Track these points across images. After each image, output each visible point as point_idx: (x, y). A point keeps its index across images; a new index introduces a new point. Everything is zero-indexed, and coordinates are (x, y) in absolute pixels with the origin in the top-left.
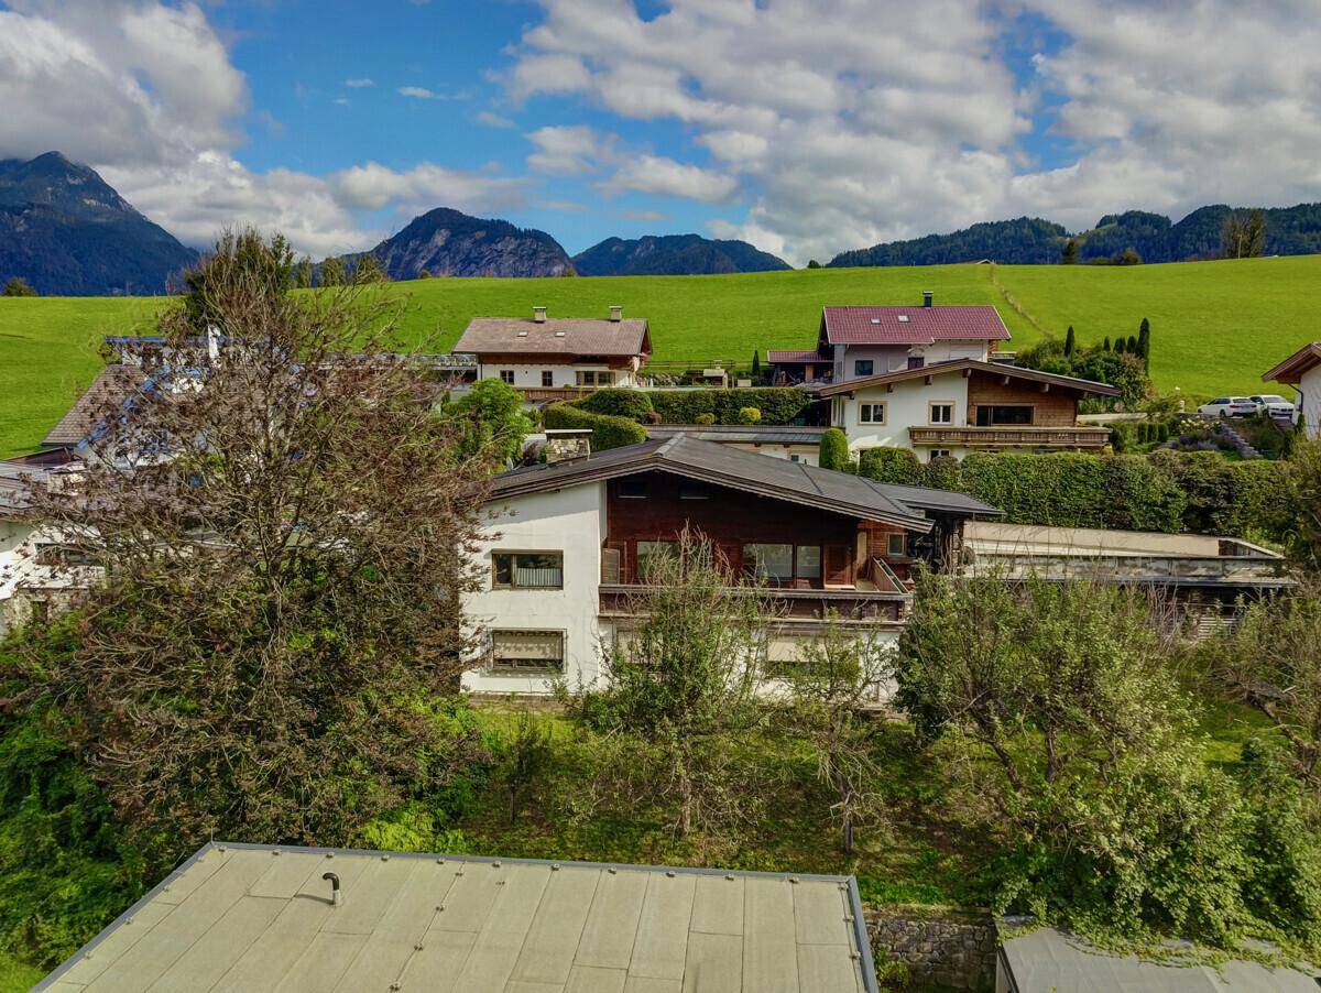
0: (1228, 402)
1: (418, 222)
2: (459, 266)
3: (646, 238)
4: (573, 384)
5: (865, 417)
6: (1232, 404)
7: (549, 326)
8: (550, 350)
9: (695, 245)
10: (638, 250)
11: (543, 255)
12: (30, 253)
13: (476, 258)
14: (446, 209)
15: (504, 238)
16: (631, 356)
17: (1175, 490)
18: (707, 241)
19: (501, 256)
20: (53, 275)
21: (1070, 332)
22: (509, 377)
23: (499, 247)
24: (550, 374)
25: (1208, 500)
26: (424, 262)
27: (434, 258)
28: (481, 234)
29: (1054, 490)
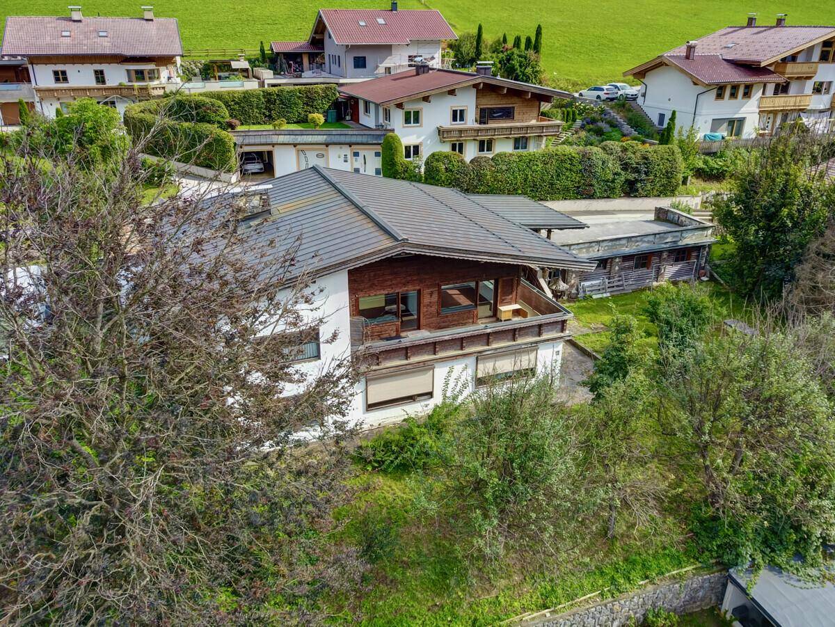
0: (602, 90)
4: (125, 81)
5: (407, 121)
6: (605, 91)
7: (87, 25)
8: (99, 51)
16: (174, 56)
17: (619, 171)
21: (480, 28)
22: (60, 76)
24: (102, 72)
25: (636, 175)
29: (552, 177)
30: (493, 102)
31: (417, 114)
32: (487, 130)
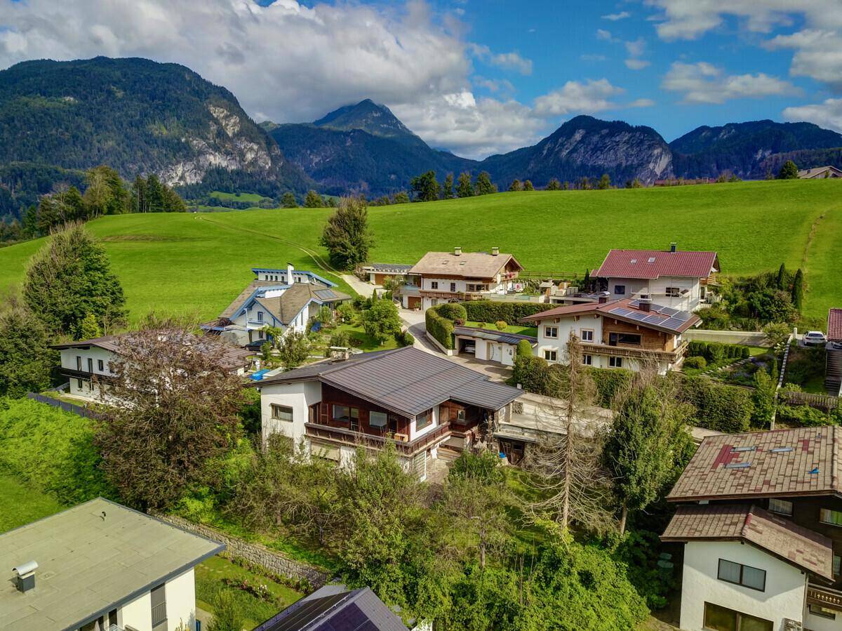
1: (565, 125)
2: (590, 153)
3: (729, 125)
4: (464, 291)
5: (548, 334)
8: (452, 273)
9: (769, 127)
10: (722, 134)
11: (647, 143)
12: (352, 157)
13: (601, 147)
14: (584, 116)
15: (621, 133)
18: (778, 125)
19: (618, 145)
20: (362, 169)
22: (435, 285)
23: (617, 139)
24: (454, 285)
26: (567, 151)
27: (574, 148)
28: (605, 131)
30: (621, 329)
31: (555, 330)
32: (614, 350)
